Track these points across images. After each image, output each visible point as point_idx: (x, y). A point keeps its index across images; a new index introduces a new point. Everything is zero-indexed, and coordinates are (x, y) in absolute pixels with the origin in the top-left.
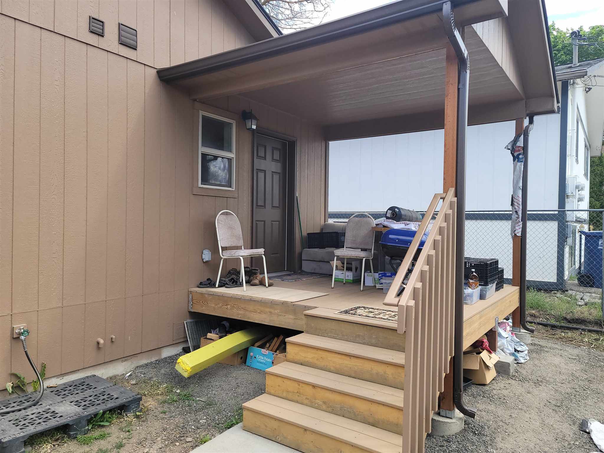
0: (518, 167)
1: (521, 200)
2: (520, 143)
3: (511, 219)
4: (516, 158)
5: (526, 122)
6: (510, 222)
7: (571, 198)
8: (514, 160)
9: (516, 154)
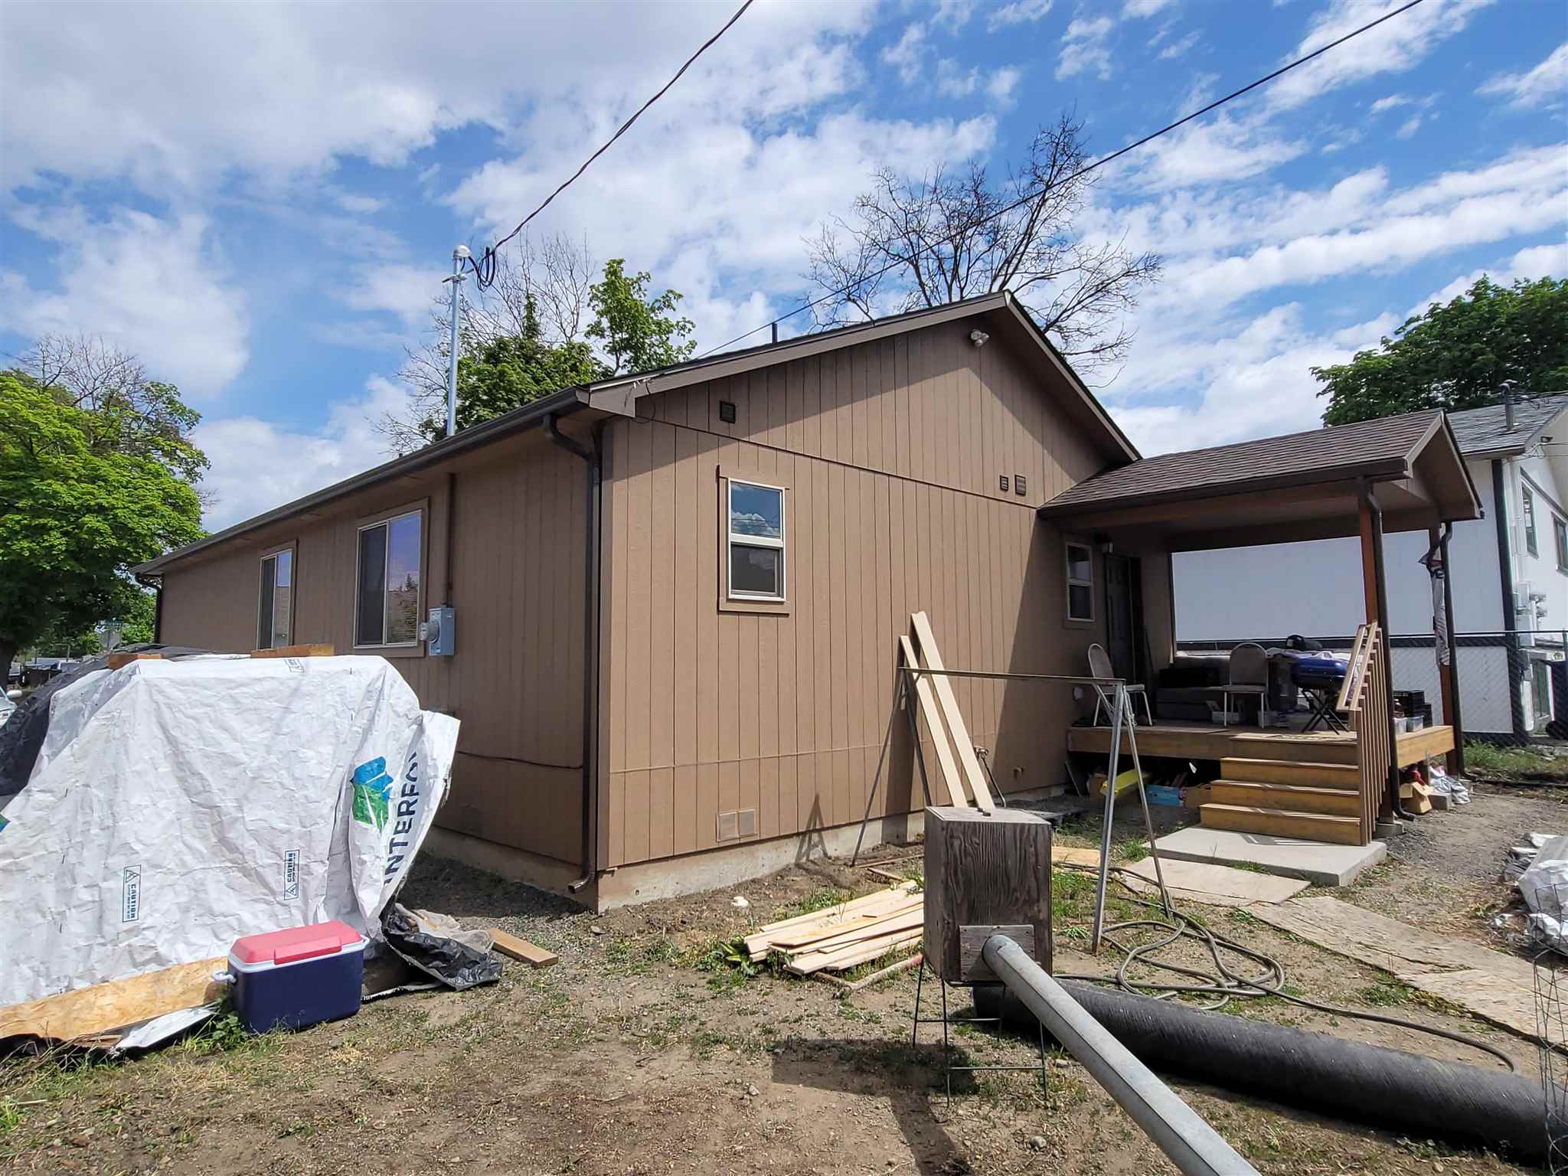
0: (1437, 585)
1: (1445, 623)
2: (1438, 556)
3: (1435, 645)
4: (1434, 574)
5: (1442, 531)
6: (1434, 650)
7: (1524, 615)
8: (1432, 576)
9: (1433, 569)
